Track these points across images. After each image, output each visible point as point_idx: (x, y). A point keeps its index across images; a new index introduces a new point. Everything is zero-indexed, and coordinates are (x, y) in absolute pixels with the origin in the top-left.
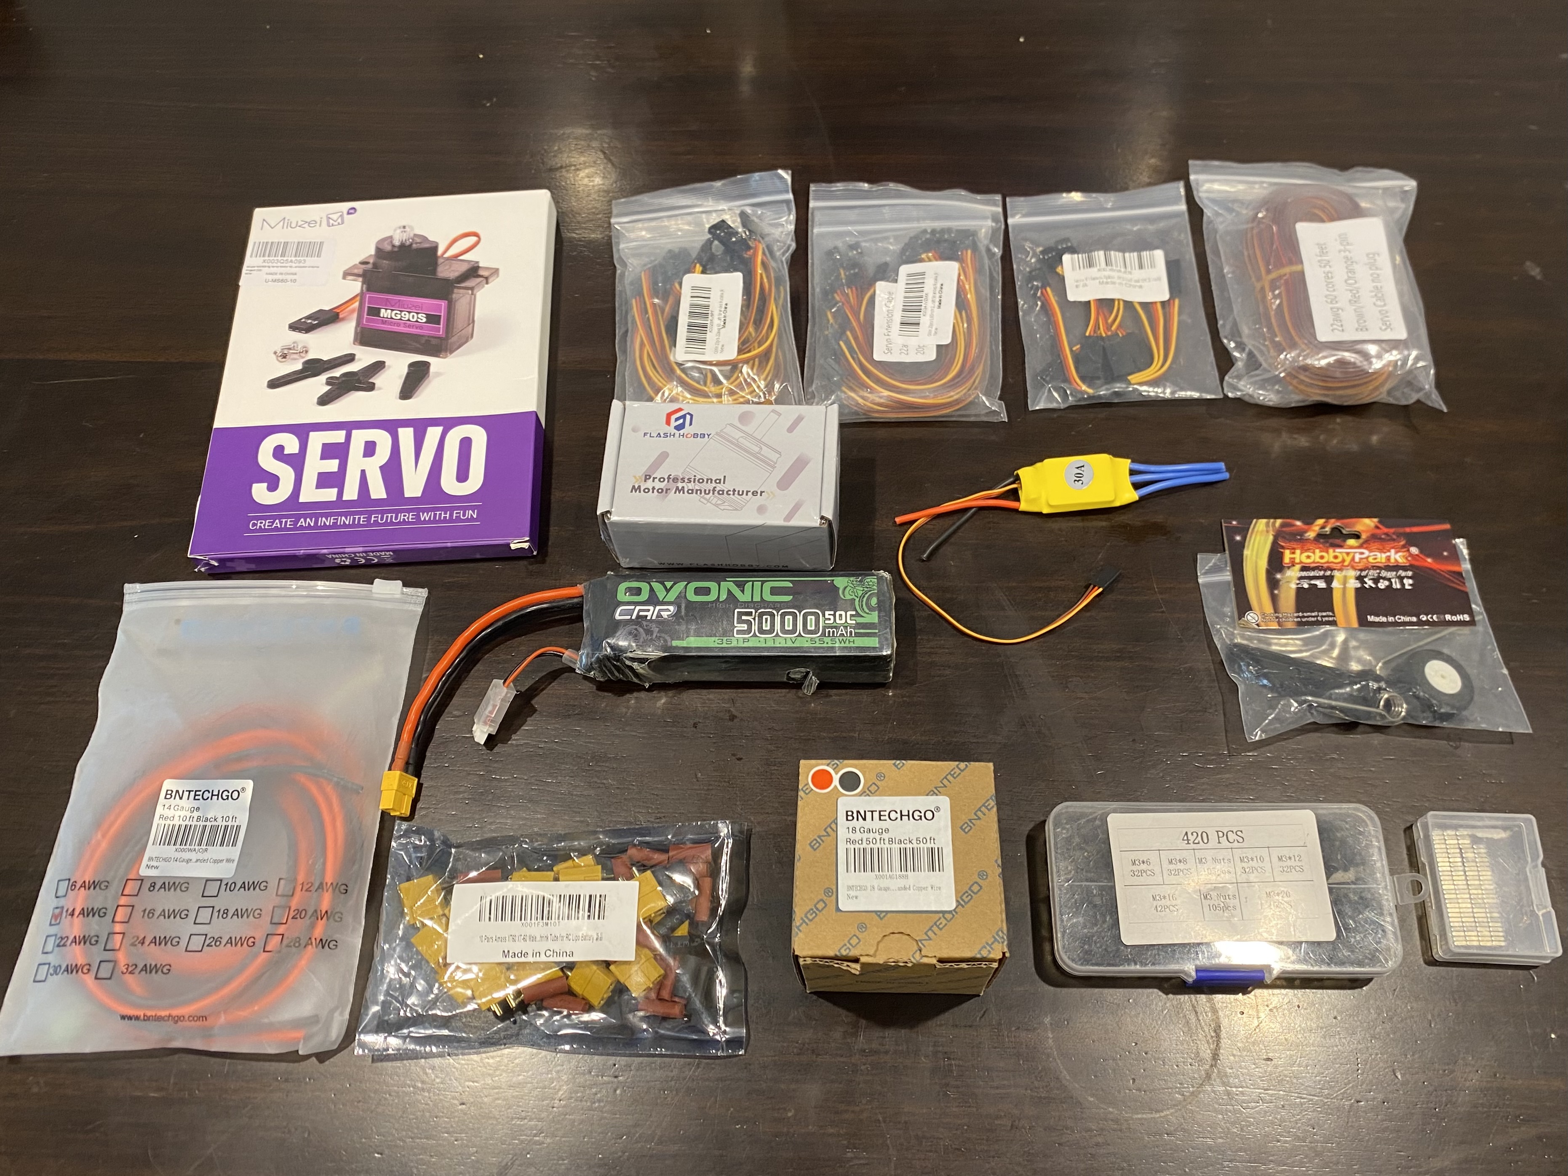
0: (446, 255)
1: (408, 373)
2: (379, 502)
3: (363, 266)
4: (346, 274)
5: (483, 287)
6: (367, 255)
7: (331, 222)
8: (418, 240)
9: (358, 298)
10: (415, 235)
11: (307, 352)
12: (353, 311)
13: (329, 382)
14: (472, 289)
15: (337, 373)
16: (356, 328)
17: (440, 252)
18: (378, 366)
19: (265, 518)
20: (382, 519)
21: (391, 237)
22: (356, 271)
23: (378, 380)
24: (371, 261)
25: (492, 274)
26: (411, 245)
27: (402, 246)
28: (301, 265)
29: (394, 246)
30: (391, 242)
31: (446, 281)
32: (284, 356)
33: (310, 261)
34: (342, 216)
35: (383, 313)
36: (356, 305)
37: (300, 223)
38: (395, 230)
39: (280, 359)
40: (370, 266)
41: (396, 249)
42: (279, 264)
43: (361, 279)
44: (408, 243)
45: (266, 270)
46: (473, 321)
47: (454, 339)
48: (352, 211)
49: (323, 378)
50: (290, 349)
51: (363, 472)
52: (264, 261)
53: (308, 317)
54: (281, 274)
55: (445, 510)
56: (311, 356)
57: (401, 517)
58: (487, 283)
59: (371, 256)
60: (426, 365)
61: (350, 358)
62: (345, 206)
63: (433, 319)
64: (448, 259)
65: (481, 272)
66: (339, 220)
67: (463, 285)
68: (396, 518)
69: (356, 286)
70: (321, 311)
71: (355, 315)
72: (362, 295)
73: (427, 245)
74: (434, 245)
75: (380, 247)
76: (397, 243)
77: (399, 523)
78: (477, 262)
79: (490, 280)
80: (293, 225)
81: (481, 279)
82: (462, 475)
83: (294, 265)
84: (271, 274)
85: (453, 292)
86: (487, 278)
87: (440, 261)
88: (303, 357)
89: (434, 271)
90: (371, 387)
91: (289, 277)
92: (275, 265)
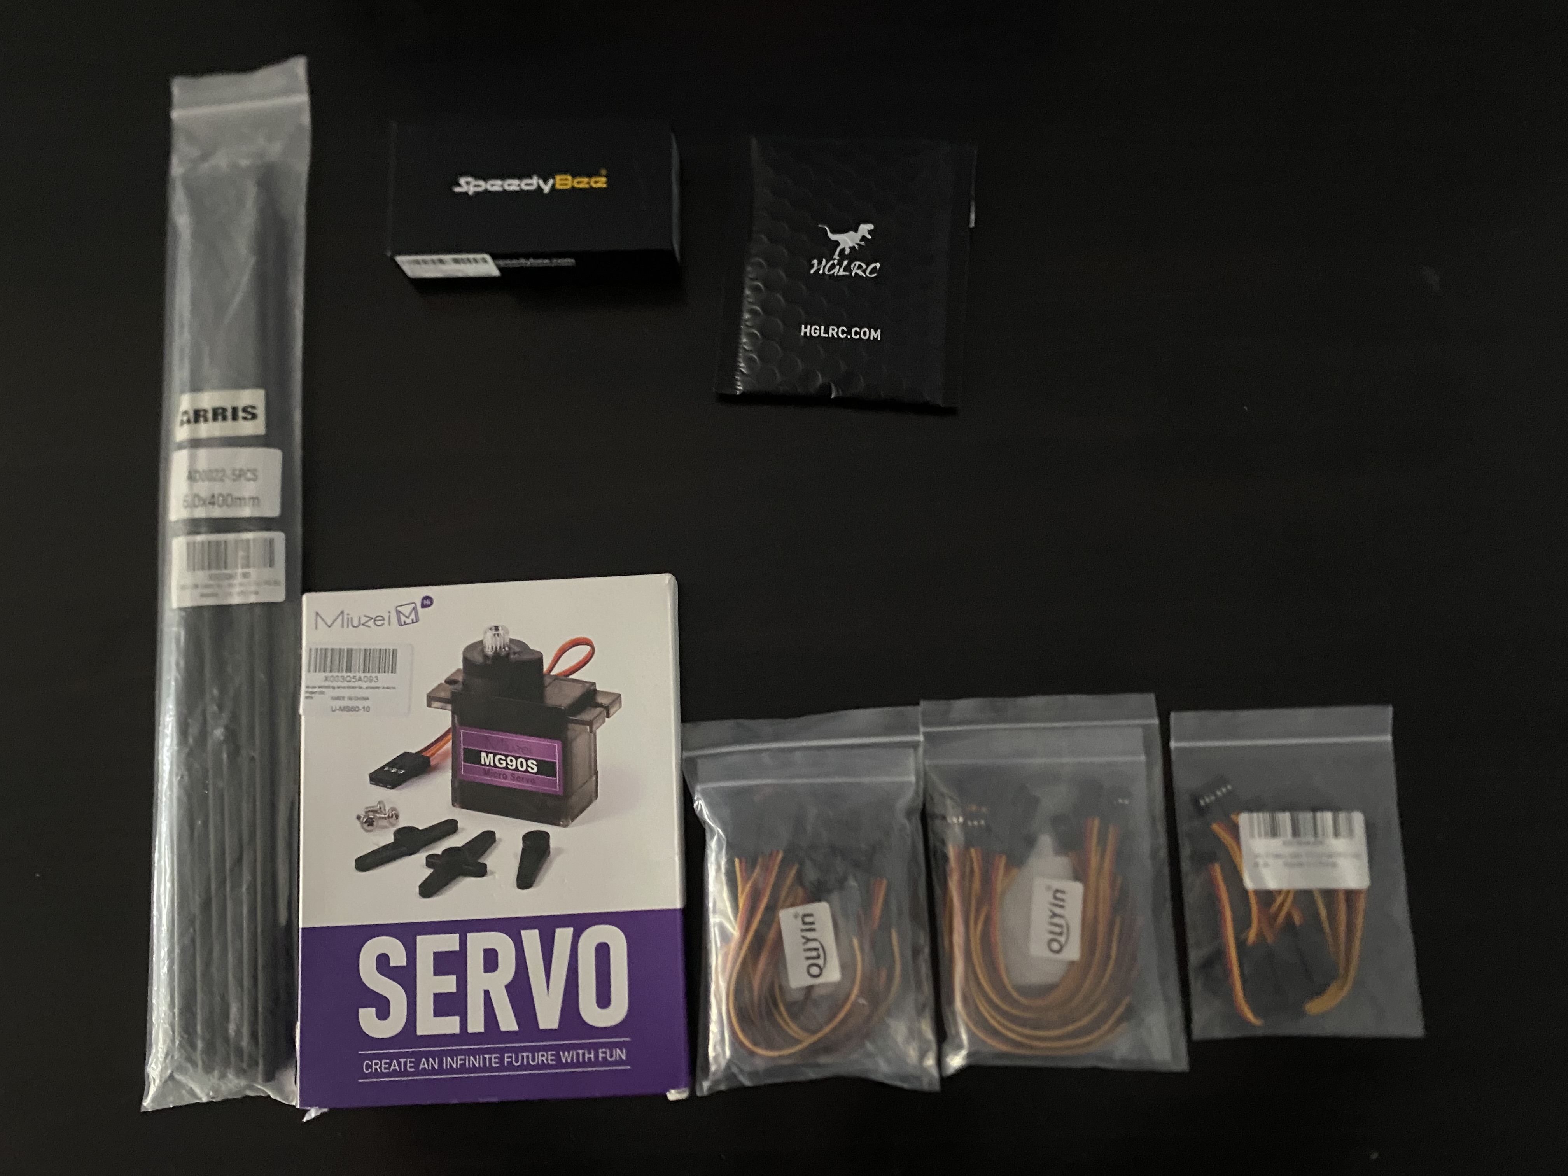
0: (553, 673)
1: (524, 850)
2: (510, 1036)
3: (451, 687)
4: (431, 699)
5: (604, 721)
6: (453, 670)
7: (403, 618)
8: (517, 649)
9: (450, 736)
10: (512, 641)
11: (397, 817)
12: (444, 756)
13: (431, 861)
14: (590, 723)
15: (439, 849)
16: (453, 782)
17: (546, 667)
18: (487, 840)
19: (380, 1057)
20: (517, 1061)
21: (481, 642)
22: (443, 695)
23: (491, 860)
24: (460, 678)
25: (613, 703)
26: (508, 654)
27: (497, 655)
28: (373, 684)
29: (486, 657)
30: (483, 650)
31: (556, 710)
32: (370, 822)
33: (384, 678)
34: (414, 609)
35: (486, 759)
36: (449, 745)
37: (363, 620)
38: (485, 633)
39: (365, 826)
40: (459, 687)
41: (489, 662)
42: (346, 684)
43: (450, 707)
44: (503, 653)
45: (330, 693)
46: (596, 773)
47: (574, 799)
48: (427, 602)
49: (421, 857)
50: (375, 812)
51: (487, 993)
52: (326, 679)
53: (391, 764)
54: (350, 699)
55: (588, 1047)
56: (403, 823)
57: (540, 1058)
58: (608, 717)
59: (458, 670)
60: (545, 836)
61: (450, 827)
62: (418, 593)
63: (545, 768)
64: (556, 677)
65: (601, 700)
66: (413, 616)
67: (578, 718)
68: (533, 1060)
69: (443, 719)
70: (406, 754)
71: (449, 762)
72: (453, 730)
73: (526, 657)
74: (537, 656)
75: (469, 656)
76: (489, 652)
77: (537, 1067)
78: (594, 684)
79: (612, 711)
80: (356, 623)
81: (599, 710)
82: (604, 1000)
83: (364, 685)
84: (338, 698)
85: (567, 729)
86: (607, 709)
87: (547, 680)
88: (393, 825)
89: (541, 696)
90: (481, 871)
91: (361, 704)
92: (340, 684)
